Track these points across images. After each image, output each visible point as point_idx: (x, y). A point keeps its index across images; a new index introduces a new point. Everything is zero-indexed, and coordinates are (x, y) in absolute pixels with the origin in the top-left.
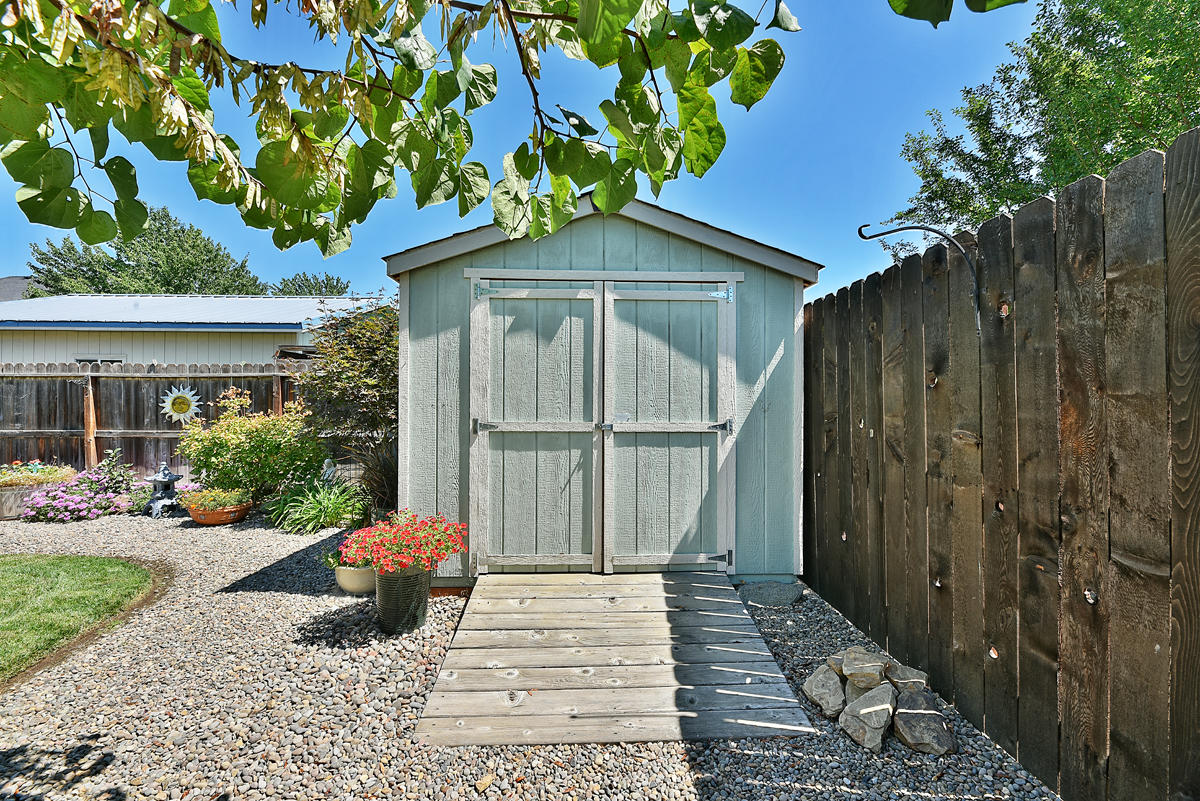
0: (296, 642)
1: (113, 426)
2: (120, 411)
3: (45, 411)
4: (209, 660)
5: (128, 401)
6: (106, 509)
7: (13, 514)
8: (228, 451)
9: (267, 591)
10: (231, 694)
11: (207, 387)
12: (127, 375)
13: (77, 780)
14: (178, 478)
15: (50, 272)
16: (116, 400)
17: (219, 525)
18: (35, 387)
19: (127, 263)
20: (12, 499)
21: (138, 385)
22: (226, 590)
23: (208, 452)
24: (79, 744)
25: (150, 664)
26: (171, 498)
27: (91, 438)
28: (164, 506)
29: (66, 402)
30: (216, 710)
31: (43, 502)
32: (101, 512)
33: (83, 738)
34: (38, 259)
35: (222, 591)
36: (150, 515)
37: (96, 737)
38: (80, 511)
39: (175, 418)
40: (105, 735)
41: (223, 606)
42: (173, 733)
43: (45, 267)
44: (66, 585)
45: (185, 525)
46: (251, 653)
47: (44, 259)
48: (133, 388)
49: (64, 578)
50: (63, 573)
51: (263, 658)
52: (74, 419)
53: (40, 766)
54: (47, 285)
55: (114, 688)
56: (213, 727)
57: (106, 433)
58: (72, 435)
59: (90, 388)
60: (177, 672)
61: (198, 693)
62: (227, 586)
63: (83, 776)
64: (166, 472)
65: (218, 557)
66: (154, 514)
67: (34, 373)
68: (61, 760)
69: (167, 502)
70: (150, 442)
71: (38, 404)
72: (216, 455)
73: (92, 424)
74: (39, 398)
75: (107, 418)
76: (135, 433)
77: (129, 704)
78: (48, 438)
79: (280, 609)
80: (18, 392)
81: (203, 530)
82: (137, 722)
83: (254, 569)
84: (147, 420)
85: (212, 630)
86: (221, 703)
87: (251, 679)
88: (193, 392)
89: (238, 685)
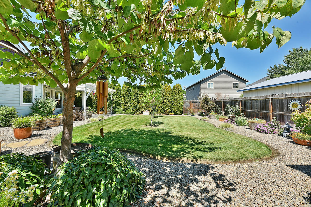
0: (304, 197)
1: (276, 111)
2: (278, 107)
3: (262, 107)
4: (270, 183)
5: (280, 104)
6: (272, 132)
7: (253, 129)
8: (308, 121)
9: (305, 174)
10: (270, 197)
11: (304, 100)
12: (279, 97)
13: (227, 189)
14: (292, 127)
15: (271, 74)
16: (277, 104)
17: (303, 145)
18: (260, 101)
19: (291, 66)
20: (253, 126)
21: (282, 100)
22: (290, 166)
23: (300, 121)
24: (232, 182)
25: (256, 175)
26: (289, 133)
27: (271, 114)
28: (287, 135)
29: (266, 104)
30: (262, 198)
31: (259, 127)
32: (271, 132)
33: (233, 181)
34: (269, 72)
35: (288, 166)
36: (282, 136)
37: (235, 183)
38: (266, 131)
39: (293, 109)
40: (237, 184)
41: (286, 170)
42: (249, 195)
43: (270, 73)
44: (252, 147)
45: (291, 142)
46: (284, 190)
47: (270, 71)
48: (281, 101)
49: (253, 146)
50: (253, 144)
51: (287, 194)
52: (267, 109)
53: (225, 181)
54: (271, 77)
55: (246, 175)
56: (259, 202)
57: (274, 113)
58: (267, 113)
59: (271, 101)
60: (260, 181)
61: (262, 190)
62: (291, 165)
63: (228, 189)
64: (288, 125)
65: (296, 155)
66: (284, 136)
67: (260, 98)
68: (228, 183)
69: (288, 134)
70: (286, 116)
71: (260, 105)
72: (303, 122)
73: (271, 110)
74: (260, 104)
75: (275, 109)
76: (282, 113)
77: (246, 181)
78: (262, 113)
79: (306, 182)
80: (257, 103)
81: (297, 145)
82: (244, 186)
83: (305, 164)
84: (285, 110)
85: (277, 176)
86: (265, 198)
87: (279, 198)
88: (299, 102)
89: (273, 197)
